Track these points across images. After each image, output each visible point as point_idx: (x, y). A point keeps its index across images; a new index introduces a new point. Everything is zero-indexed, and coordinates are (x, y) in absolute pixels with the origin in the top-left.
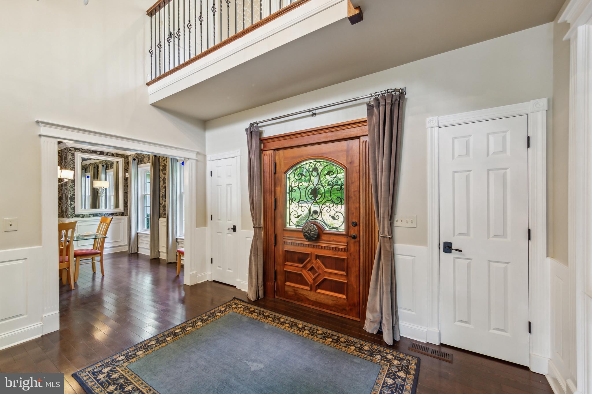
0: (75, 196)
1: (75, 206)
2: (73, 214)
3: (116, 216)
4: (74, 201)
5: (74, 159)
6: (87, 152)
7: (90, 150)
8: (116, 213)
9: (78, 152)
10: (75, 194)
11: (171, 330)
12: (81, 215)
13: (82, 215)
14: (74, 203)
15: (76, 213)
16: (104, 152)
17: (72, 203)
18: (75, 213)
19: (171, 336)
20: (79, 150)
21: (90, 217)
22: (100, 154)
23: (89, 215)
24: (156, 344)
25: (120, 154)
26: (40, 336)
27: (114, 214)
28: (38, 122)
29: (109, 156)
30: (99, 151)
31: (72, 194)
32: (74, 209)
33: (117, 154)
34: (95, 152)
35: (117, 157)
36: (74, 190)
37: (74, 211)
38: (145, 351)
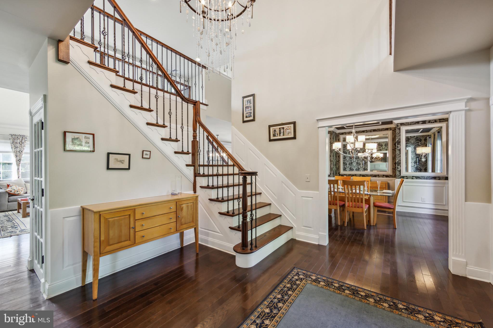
0: (400, 161)
1: (401, 170)
2: (399, 176)
3: (438, 180)
4: (400, 166)
5: (400, 133)
6: (410, 125)
7: (413, 122)
8: (439, 177)
9: (403, 126)
10: (400, 160)
11: (358, 289)
12: (405, 176)
13: (407, 176)
14: (400, 167)
15: (402, 175)
16: (426, 121)
17: (399, 167)
18: (400, 175)
19: (350, 292)
20: (404, 124)
21: (412, 179)
22: (422, 124)
23: (412, 178)
24: (335, 288)
25: (443, 119)
26: (317, 243)
27: (437, 178)
28: (318, 120)
29: (432, 123)
30: (421, 121)
31: (399, 160)
32: (400, 171)
33: (440, 120)
34: (418, 123)
35: (440, 122)
36: (400, 156)
37: (400, 173)
38: (325, 285)
